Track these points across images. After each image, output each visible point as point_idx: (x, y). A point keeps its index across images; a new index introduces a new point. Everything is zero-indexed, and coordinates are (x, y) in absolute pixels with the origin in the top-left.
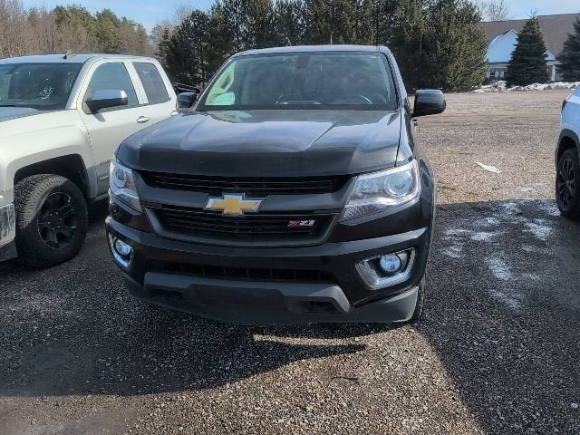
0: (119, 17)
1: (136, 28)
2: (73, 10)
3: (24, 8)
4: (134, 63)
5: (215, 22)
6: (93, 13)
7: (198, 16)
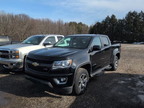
0: (83, 24)
1: (86, 26)
2: (74, 23)
3: (64, 23)
4: (57, 37)
5: (102, 25)
6: (77, 23)
7: (98, 23)
